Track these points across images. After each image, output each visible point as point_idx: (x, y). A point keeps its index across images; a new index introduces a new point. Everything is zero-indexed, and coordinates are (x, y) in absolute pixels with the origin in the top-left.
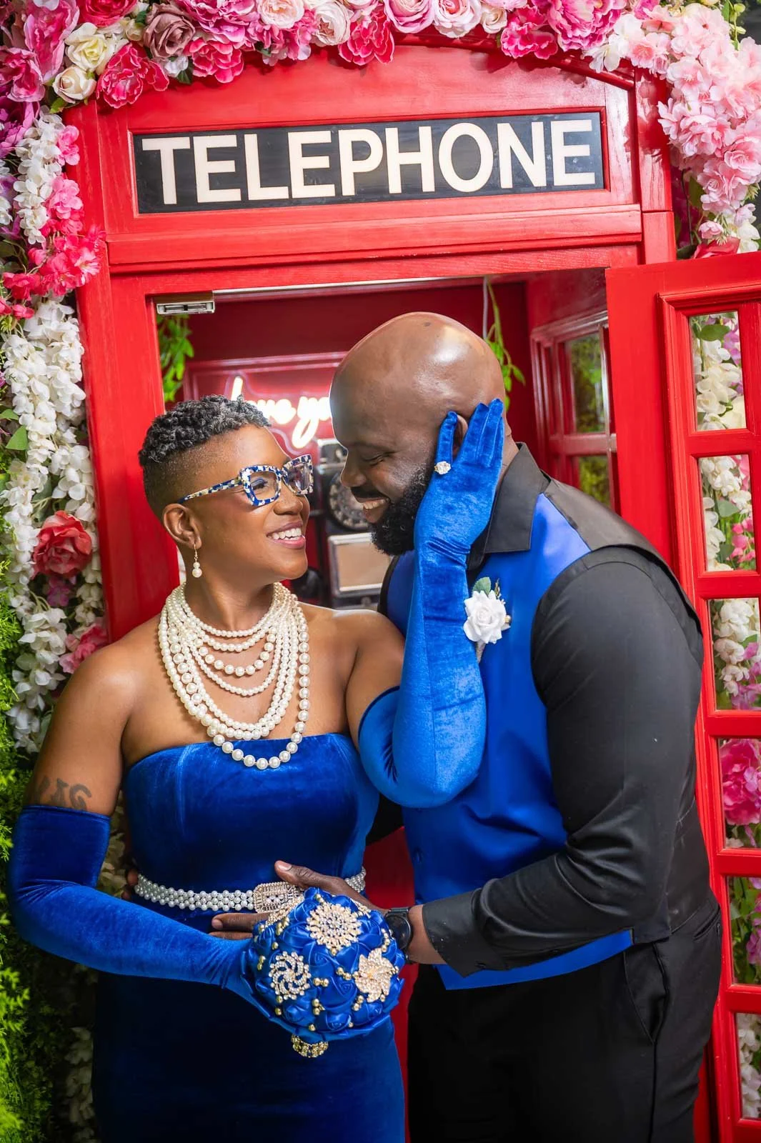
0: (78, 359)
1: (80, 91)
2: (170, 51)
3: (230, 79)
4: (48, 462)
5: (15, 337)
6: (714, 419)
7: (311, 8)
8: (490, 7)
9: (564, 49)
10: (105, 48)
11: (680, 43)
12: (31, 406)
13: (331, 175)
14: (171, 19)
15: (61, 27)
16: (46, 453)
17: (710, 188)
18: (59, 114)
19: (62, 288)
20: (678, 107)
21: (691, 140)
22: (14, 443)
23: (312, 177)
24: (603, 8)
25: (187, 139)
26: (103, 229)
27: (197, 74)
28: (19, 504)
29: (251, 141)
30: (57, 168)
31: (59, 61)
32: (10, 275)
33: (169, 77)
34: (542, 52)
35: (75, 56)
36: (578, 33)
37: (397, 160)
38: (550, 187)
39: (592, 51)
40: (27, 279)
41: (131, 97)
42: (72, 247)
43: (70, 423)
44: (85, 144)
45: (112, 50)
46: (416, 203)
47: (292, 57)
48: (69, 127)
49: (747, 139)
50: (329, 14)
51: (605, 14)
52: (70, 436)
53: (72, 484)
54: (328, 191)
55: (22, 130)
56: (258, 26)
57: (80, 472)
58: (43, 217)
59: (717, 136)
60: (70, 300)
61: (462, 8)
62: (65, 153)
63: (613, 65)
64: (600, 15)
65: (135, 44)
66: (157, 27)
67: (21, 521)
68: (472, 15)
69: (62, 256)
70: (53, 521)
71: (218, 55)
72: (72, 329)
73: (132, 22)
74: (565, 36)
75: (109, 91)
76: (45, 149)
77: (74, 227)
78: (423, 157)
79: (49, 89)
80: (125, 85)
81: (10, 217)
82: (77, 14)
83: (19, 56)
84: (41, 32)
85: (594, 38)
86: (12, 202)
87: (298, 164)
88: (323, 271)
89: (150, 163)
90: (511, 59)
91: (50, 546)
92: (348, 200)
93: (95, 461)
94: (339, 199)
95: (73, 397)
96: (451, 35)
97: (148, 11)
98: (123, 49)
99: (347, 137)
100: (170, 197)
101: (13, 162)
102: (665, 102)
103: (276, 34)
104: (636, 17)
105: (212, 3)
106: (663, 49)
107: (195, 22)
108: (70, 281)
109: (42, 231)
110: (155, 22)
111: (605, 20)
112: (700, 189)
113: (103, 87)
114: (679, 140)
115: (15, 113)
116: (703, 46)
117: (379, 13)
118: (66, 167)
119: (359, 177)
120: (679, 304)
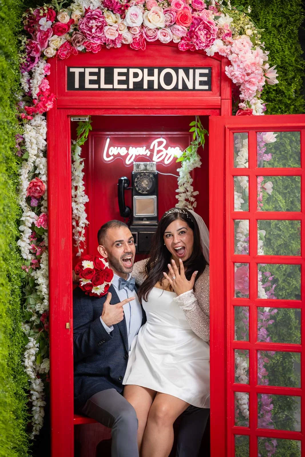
0: (45, 133)
1: (52, 54)
2: (78, 45)
3: (97, 52)
4: (34, 162)
5: (27, 125)
7: (121, 34)
8: (175, 35)
9: (197, 49)
10: (60, 42)
11: (233, 49)
12: (30, 145)
13: (126, 82)
14: (79, 36)
15: (47, 36)
16: (33, 160)
17: (242, 93)
18: (46, 60)
19: (41, 112)
20: (232, 68)
21: (235, 78)
22: (25, 157)
23: (120, 82)
24: (210, 37)
25: (83, 69)
26: (55, 94)
27: (87, 51)
28: (24, 174)
29: (103, 71)
30: (44, 76)
31: (46, 45)
32: (27, 107)
33: (78, 51)
34: (192, 49)
35: (51, 44)
36: (201, 45)
37: (147, 78)
38: (194, 89)
39: (207, 50)
40: (32, 109)
41: (66, 56)
42: (46, 100)
43: (42, 151)
44: (51, 69)
45: (62, 43)
46: (151, 92)
47: (115, 47)
48: (48, 64)
49: (252, 80)
50: (126, 36)
51: (210, 39)
52: (41, 155)
53: (41, 169)
54: (125, 87)
55: (34, 64)
56: (105, 39)
57: (43, 165)
58: (38, 91)
59: (243, 77)
60: (45, 114)
61: (167, 35)
62: (46, 71)
63: (213, 55)
64: (208, 40)
65: (68, 41)
66: (75, 37)
67: (24, 179)
68: (170, 37)
69: (42, 102)
70: (35, 180)
71: (93, 46)
72: (44, 123)
73: (68, 35)
74: (197, 44)
75: (60, 54)
76: (40, 70)
77: (47, 95)
78: (155, 78)
79: (43, 53)
80: (65, 53)
81: (28, 90)
82: (52, 33)
83: (35, 43)
84: (42, 37)
85: (207, 46)
86: (29, 85)
87: (116, 78)
88: (122, 111)
89: (71, 75)
90: (182, 52)
91: (33, 187)
92: (131, 90)
93: (48, 162)
94: (128, 89)
95: (43, 144)
96: (164, 42)
97: (73, 32)
98: (65, 43)
99: (132, 71)
100: (77, 86)
101: (31, 74)
102: (228, 66)
103: (110, 41)
104: (222, 40)
105: (91, 32)
106: (228, 50)
107: (86, 37)
108: (44, 110)
109: (37, 95)
110: (74, 36)
111: (210, 41)
112: (240, 93)
113: (58, 53)
114: (231, 78)
115: (32, 60)
116: (240, 50)
117: (141, 36)
118: (46, 76)
119: (134, 83)
120: (231, 129)
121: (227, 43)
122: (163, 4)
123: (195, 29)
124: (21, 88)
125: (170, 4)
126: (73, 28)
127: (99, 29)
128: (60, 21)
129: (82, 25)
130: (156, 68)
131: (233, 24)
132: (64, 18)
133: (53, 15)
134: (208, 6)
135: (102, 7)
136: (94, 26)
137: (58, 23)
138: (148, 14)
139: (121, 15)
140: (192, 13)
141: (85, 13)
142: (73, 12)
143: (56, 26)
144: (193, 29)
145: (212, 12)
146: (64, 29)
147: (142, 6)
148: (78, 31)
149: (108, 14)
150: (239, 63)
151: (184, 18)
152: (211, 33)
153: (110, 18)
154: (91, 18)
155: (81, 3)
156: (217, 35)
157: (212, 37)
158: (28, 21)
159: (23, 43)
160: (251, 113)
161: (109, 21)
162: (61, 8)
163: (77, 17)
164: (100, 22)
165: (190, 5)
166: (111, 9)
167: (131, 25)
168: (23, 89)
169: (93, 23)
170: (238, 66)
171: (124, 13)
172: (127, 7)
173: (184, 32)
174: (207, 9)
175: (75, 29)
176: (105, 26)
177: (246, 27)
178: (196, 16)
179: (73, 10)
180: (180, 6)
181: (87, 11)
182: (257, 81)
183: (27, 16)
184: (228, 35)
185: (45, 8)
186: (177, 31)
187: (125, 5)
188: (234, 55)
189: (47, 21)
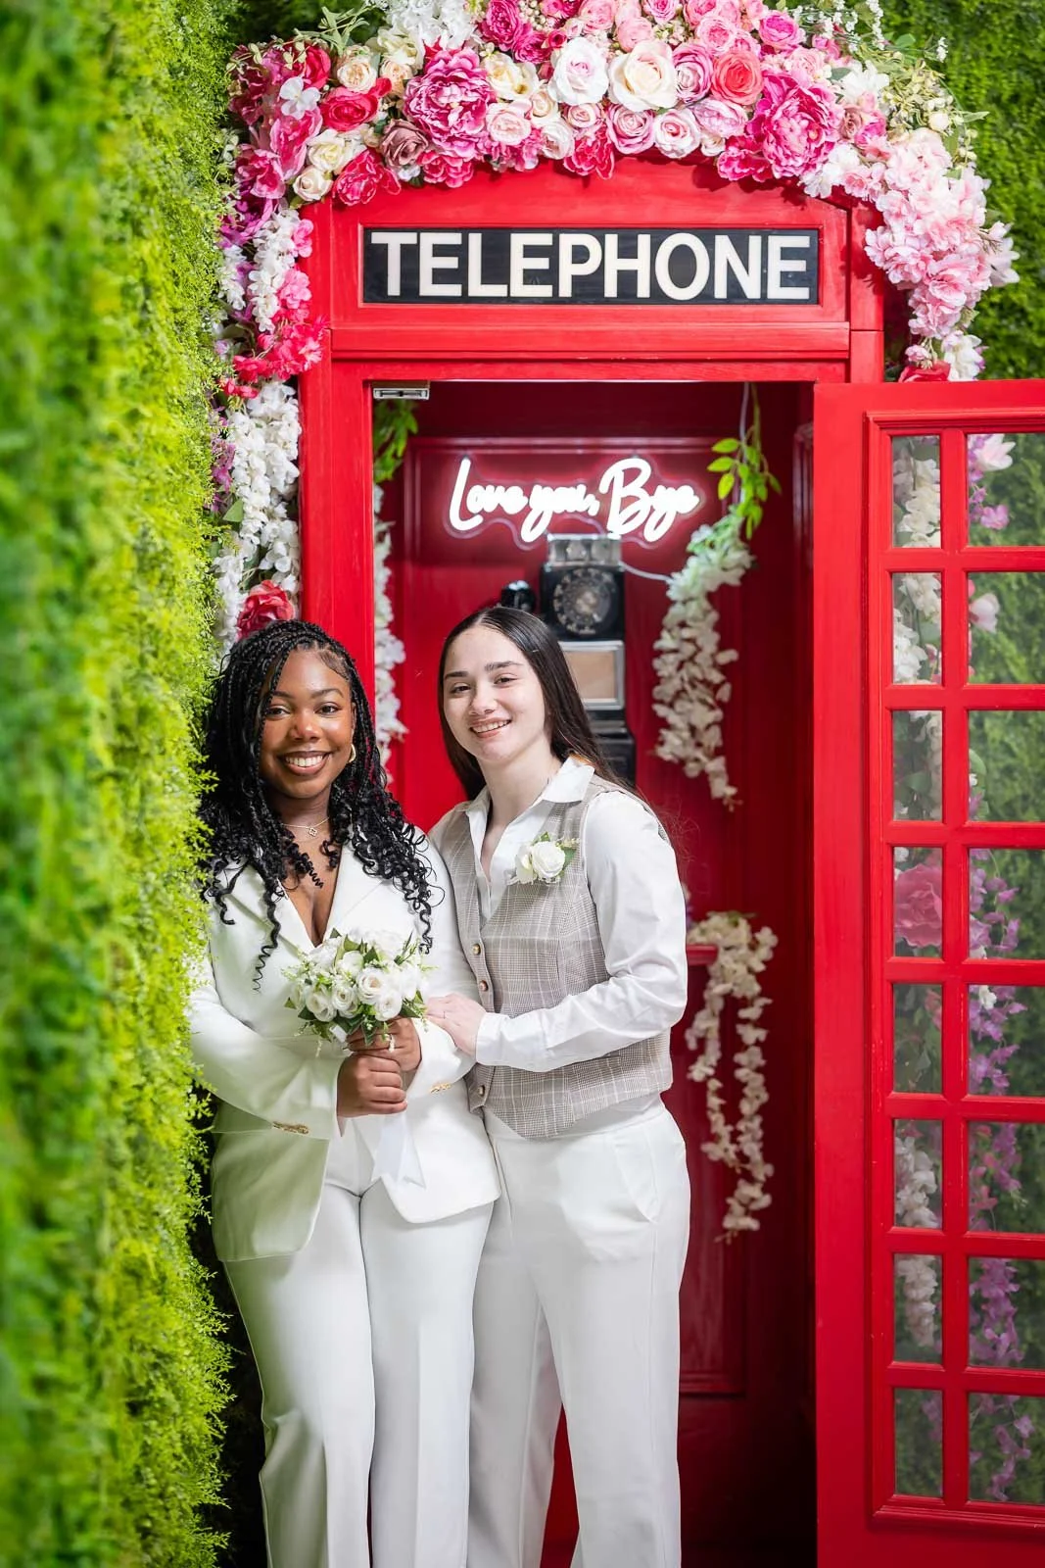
0: (294, 438)
1: (317, 191)
2: (403, 161)
3: (459, 184)
4: (259, 533)
5: (239, 414)
6: (921, 539)
7: (538, 127)
8: (709, 133)
9: (777, 176)
10: (343, 152)
11: (892, 175)
12: (248, 480)
13: (550, 276)
14: (406, 134)
15: (304, 133)
16: (259, 524)
17: (918, 314)
18: (298, 210)
19: (286, 372)
20: (887, 236)
21: (897, 266)
22: (231, 515)
23: (530, 277)
24: (818, 139)
25: (415, 235)
26: (328, 319)
27: (427, 180)
28: (230, 572)
29: (475, 240)
30: (290, 260)
31: (301, 164)
32: (241, 359)
33: (401, 181)
34: (760, 176)
35: (316, 159)
36: (791, 162)
37: (614, 265)
38: (763, 299)
39: (807, 178)
40: (256, 363)
41: (363, 196)
42: (299, 336)
43: (282, 498)
44: (318, 238)
45: (350, 156)
46: (628, 307)
47: (518, 168)
48: (304, 221)
49: (951, 272)
50: (554, 132)
51: (818, 146)
52: (281, 510)
53: (279, 556)
54: (546, 291)
55: (261, 223)
56: (487, 142)
57: (287, 545)
58: (274, 307)
59: (922, 265)
60: (293, 381)
61: (682, 133)
62: (299, 245)
63: (827, 193)
64: (814, 146)
65: (372, 150)
66: (393, 140)
67: (230, 587)
68: (691, 139)
69: (288, 343)
70: (259, 589)
71: (449, 166)
72: (292, 409)
73: (371, 130)
74: (778, 162)
75: (344, 191)
76: (281, 243)
77: (302, 315)
78: (640, 264)
79: (290, 187)
80: (361, 186)
81: (244, 303)
82: (321, 122)
83: (264, 158)
84: (286, 136)
85: (809, 166)
86: (246, 289)
87: (519, 264)
88: (536, 368)
89: (377, 257)
90: (726, 182)
91: (255, 614)
92: (564, 301)
93: (303, 535)
94: (555, 299)
95: (287, 474)
96: (672, 156)
97: (387, 120)
98: (360, 157)
99: (567, 241)
100: (394, 288)
101: (249, 251)
102: (874, 229)
103: (504, 149)
104: (855, 145)
105: (445, 121)
106: (876, 179)
107: (429, 137)
108: (294, 367)
109: (272, 319)
110: (392, 135)
111: (818, 151)
112: (909, 313)
113: (339, 187)
114: (885, 268)
115: (255, 207)
116: (914, 180)
117: (603, 131)
118: (298, 259)
119: (577, 280)
120: (884, 425)
121: (870, 156)
122: (671, 31)
123: (773, 112)
124: (220, 295)
125: (693, 31)
126: (386, 106)
127: (469, 113)
128: (346, 84)
129: (416, 100)
130: (644, 230)
131: (890, 96)
132: (357, 75)
133: (321, 66)
134: (810, 37)
135: (478, 40)
136: (455, 105)
137: (339, 92)
138: (624, 63)
139: (538, 67)
140: (762, 60)
141: (426, 61)
142: (385, 55)
143: (333, 100)
144: (767, 113)
145: (822, 55)
146: (356, 109)
147: (605, 35)
148: (405, 119)
149: (498, 63)
150: (910, 219)
151: (735, 79)
152: (824, 127)
153: (505, 75)
154: (448, 79)
155: (413, 28)
156: (840, 131)
157: (824, 139)
158: (244, 85)
159: (226, 155)
160: (944, 376)
161: (502, 86)
162: (349, 44)
163: (400, 74)
164: (472, 91)
165: (754, 32)
166: (507, 45)
167: (571, 98)
168: (225, 298)
169: (453, 96)
170: (909, 229)
171: (548, 58)
172: (558, 40)
173: (737, 123)
174: (808, 46)
175: (393, 112)
176: (489, 103)
177: (931, 104)
178: (776, 71)
179: (383, 50)
180: (723, 38)
181: (431, 53)
182: (966, 276)
183: (240, 70)
184: (872, 128)
185: (300, 47)
186: (714, 121)
187: (552, 34)
188: (894, 195)
189: (306, 86)
